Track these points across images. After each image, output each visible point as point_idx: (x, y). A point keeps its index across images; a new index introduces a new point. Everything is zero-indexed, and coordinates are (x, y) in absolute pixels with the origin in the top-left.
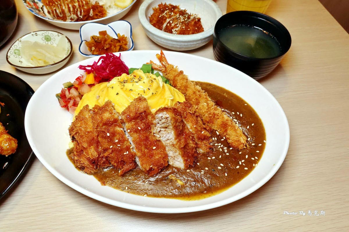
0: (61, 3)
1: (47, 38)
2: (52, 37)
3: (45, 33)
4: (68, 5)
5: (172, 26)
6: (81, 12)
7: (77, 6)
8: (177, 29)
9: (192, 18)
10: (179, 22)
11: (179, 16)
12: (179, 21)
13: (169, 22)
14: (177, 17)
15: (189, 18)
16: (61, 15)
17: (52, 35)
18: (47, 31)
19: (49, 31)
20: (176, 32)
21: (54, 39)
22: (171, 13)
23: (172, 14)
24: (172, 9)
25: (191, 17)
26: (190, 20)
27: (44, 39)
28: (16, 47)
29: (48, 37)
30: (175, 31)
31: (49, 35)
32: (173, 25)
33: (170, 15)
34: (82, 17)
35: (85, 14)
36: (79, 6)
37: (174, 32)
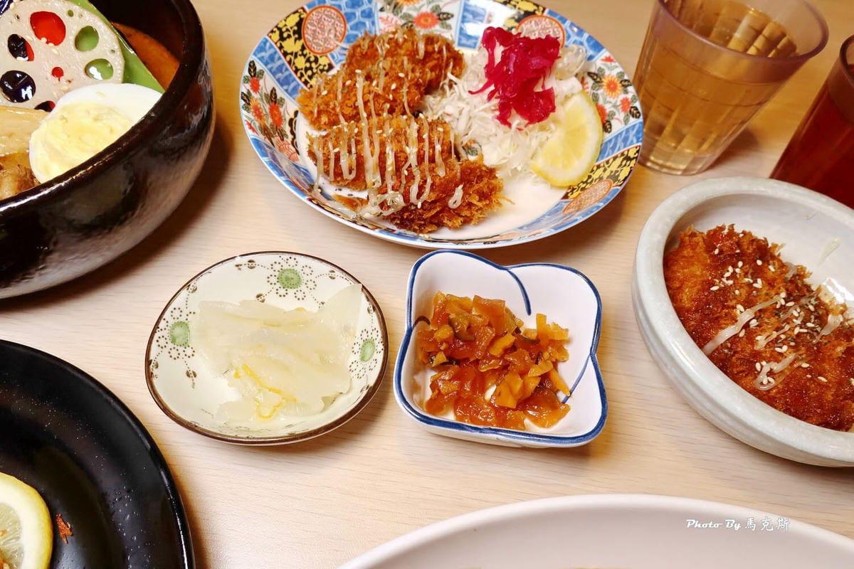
0: (359, 134)
1: (287, 279)
2: (305, 278)
3: (283, 263)
4: (383, 144)
5: (757, 348)
6: (421, 188)
7: (413, 160)
8: (776, 367)
9: (833, 320)
10: (784, 333)
11: (786, 302)
12: (787, 327)
13: (746, 326)
14: (777, 303)
15: (822, 320)
16: (350, 173)
17: (307, 271)
18: (294, 256)
19: (298, 257)
20: (771, 380)
21: (311, 285)
22: (755, 282)
23: (755, 285)
24: (759, 262)
25: (830, 318)
26: (825, 332)
27: (273, 280)
28: (176, 313)
29: (291, 275)
30: (771, 373)
31: (298, 269)
32: (761, 341)
33: (750, 285)
34: (419, 205)
35: (433, 197)
36: (420, 159)
37: (764, 379)
